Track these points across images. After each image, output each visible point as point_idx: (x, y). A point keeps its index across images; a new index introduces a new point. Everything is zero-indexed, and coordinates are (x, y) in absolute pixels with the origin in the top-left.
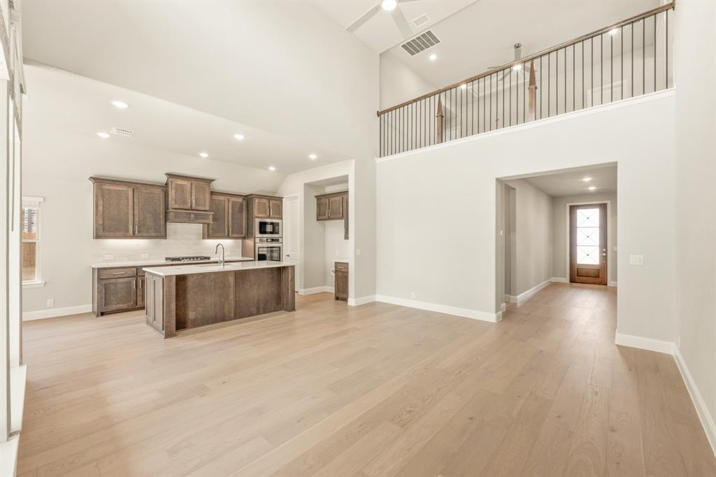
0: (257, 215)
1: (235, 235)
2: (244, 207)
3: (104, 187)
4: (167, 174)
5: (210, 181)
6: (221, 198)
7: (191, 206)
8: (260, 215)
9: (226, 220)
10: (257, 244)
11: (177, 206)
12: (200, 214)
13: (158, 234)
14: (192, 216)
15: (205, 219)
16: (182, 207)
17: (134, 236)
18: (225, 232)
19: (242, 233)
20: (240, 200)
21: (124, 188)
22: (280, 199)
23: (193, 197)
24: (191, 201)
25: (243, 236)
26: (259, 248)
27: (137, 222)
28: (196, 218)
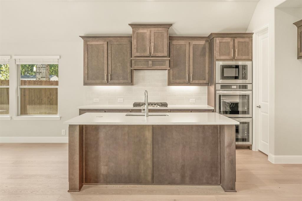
0: (218, 58)
1: (197, 82)
2: (207, 50)
3: (88, 43)
4: (131, 25)
5: (168, 26)
6: (182, 42)
7: (150, 53)
8: (222, 57)
9: (187, 65)
10: (217, 92)
11: (138, 54)
12: (159, 61)
13: (125, 81)
14: (150, 62)
15: (162, 65)
16: (142, 55)
17: (108, 83)
18: (185, 78)
19: (205, 79)
20: (202, 42)
21: (100, 42)
22: (250, 35)
23: (152, 44)
24: (150, 48)
25: (205, 82)
26: (220, 96)
27: (110, 71)
28: (153, 65)
